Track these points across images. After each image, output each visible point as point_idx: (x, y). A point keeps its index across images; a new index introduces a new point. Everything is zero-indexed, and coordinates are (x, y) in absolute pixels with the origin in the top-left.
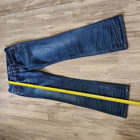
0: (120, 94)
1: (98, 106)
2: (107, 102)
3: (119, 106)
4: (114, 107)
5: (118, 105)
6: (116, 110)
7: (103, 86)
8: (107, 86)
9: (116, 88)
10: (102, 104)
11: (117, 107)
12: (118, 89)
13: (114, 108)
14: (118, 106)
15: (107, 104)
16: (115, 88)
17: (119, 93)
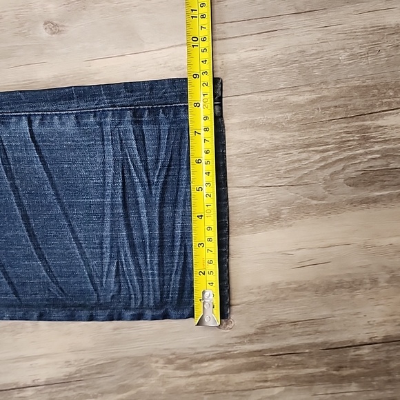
0: (162, 157)
1: (11, 283)
2: (76, 239)
3: (167, 241)
4: (134, 255)
5: (162, 237)
6: (153, 278)
7: (36, 122)
8: (60, 116)
9: (135, 112)
10: (42, 257)
11: (156, 253)
12: (146, 118)
13: (137, 265)
14: (161, 246)
15: (82, 254)
16: (121, 115)
17: (158, 150)
